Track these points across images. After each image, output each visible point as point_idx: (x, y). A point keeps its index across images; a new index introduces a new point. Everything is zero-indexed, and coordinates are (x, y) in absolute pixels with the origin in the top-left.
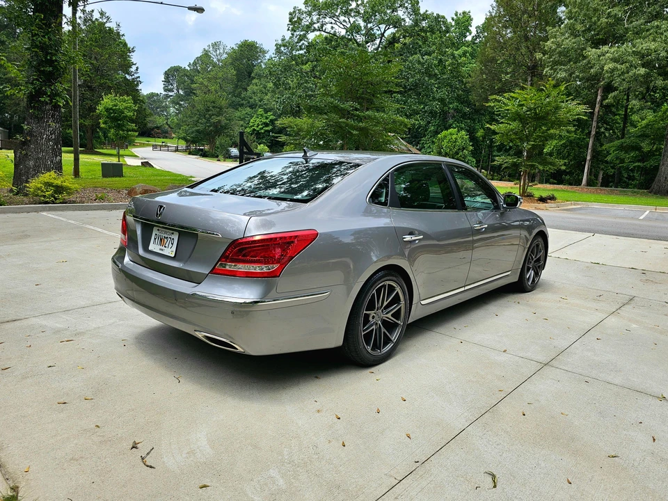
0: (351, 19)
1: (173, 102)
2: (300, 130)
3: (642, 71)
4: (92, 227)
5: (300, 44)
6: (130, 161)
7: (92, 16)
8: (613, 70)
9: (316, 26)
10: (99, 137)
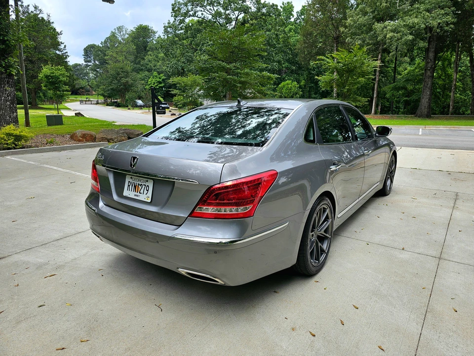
0: (214, 7)
1: (92, 69)
2: (186, 85)
3: (410, 37)
4: (49, 166)
5: (181, 26)
6: (65, 113)
7: (28, 9)
8: (391, 38)
9: (191, 13)
10: (40, 97)
